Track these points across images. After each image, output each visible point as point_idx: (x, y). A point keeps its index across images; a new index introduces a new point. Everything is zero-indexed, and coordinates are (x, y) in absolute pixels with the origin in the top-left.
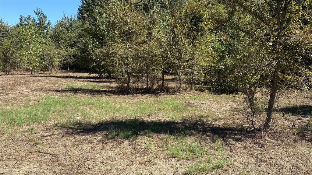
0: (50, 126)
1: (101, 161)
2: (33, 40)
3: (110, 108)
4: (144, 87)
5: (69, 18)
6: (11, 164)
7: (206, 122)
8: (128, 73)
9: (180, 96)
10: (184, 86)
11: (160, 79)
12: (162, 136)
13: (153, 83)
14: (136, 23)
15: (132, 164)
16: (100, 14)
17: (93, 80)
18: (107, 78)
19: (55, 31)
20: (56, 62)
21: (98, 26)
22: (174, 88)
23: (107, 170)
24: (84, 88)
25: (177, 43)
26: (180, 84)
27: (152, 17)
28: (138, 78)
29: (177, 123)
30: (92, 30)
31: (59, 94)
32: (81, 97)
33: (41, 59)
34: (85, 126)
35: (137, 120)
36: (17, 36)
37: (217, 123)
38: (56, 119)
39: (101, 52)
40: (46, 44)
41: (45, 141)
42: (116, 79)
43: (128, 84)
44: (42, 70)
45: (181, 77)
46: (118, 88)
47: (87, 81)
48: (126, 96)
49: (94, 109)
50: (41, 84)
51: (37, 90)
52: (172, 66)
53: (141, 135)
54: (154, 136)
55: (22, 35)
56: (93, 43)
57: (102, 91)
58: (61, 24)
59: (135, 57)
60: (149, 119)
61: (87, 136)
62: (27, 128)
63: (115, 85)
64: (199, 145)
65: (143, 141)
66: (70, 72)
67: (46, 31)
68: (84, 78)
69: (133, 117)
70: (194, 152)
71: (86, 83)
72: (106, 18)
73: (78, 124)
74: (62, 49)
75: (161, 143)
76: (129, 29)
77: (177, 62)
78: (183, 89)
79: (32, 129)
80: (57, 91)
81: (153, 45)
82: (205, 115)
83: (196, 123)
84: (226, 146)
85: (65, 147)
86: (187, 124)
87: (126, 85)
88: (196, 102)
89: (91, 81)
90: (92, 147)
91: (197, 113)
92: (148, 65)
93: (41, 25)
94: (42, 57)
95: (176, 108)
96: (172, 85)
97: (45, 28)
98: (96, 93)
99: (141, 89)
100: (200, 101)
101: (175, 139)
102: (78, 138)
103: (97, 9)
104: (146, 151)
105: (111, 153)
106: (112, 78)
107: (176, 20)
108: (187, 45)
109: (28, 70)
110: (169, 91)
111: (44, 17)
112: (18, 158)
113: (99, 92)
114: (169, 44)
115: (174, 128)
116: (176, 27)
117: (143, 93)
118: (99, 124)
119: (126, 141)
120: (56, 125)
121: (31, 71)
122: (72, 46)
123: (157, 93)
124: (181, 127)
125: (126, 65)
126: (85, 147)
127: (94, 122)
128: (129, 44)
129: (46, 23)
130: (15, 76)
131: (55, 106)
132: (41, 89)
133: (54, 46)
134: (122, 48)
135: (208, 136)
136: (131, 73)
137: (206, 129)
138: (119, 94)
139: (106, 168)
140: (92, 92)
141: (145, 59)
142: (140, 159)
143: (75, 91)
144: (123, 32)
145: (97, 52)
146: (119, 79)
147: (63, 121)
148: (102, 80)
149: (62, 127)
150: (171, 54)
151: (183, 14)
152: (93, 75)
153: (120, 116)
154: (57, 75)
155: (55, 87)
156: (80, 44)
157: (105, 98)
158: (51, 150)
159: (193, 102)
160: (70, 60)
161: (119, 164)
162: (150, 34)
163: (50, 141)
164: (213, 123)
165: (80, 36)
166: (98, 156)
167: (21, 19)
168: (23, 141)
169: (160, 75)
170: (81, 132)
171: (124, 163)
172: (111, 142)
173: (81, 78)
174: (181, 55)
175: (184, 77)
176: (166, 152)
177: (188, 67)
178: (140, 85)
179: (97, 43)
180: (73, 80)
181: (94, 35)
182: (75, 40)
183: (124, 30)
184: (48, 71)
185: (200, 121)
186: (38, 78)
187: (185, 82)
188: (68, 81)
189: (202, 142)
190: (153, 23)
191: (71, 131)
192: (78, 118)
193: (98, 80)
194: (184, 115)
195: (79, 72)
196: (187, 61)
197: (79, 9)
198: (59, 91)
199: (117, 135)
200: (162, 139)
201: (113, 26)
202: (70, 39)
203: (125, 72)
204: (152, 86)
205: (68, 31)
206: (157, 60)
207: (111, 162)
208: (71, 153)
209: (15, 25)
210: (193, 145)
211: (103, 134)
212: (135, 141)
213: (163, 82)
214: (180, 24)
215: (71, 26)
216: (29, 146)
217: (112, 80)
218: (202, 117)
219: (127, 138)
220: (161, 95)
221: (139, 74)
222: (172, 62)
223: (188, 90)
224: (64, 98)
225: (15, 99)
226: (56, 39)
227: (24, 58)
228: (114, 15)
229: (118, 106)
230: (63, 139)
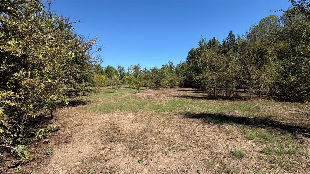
0: (176, 113)
1: (203, 133)
2: (167, 74)
3: (205, 106)
4: (224, 96)
5: (183, 63)
6: (163, 127)
7: (274, 120)
8: (214, 88)
9: (250, 102)
10: (253, 95)
11: (235, 92)
12: (240, 125)
13: (230, 94)
14: (219, 61)
15: (222, 138)
16: (198, 59)
17: (194, 92)
18: (202, 91)
19: (176, 69)
20: (177, 83)
21: (197, 65)
22: (245, 97)
23: (207, 139)
24: (190, 96)
25: (247, 70)
26: (250, 94)
27: (229, 56)
28: (220, 90)
29: (250, 119)
30: (194, 67)
31: (179, 98)
32: (190, 100)
33: (171, 82)
34: (193, 115)
35: (222, 114)
36: (161, 73)
37: (285, 122)
38: (179, 110)
39: (199, 78)
40: (172, 75)
41: (175, 119)
42: (207, 92)
43: (214, 94)
44: (170, 87)
45: (251, 90)
46: (208, 96)
47: (192, 92)
48: (213, 100)
49: (196, 106)
50: (171, 93)
51: (170, 96)
52: (244, 83)
53: (225, 123)
54: (234, 125)
55: (164, 72)
56: (194, 73)
57: (199, 97)
58: (179, 66)
59: (218, 79)
60: (230, 115)
61: (194, 120)
62: (167, 113)
63: (206, 94)
64: (270, 135)
65: (227, 126)
66: (183, 88)
67: (172, 70)
68: (190, 91)
69: (219, 112)
70: (266, 139)
71: (191, 93)
72: (201, 60)
73: (189, 113)
74: (179, 77)
75: (239, 130)
76: (215, 64)
77: (247, 81)
78: (252, 98)
79: (169, 113)
80: (177, 97)
81: (229, 72)
82: (273, 115)
83: (266, 120)
84: (296, 139)
85: (184, 123)
86: (259, 120)
87: (213, 94)
88: (265, 106)
89: (193, 92)
90: (197, 126)
91: (266, 114)
92: (226, 83)
93: (171, 67)
94: (171, 81)
95: (248, 109)
96: (244, 95)
97: (172, 69)
98: (196, 98)
99: (222, 97)
100: (268, 106)
101: (250, 128)
102: (190, 120)
103: (196, 56)
104: (229, 133)
105: (208, 130)
106: (204, 91)
107: (245, 56)
108: (254, 70)
109: (165, 87)
110: (241, 98)
111: (172, 63)
112: (165, 125)
113: (198, 98)
114: (240, 71)
115: (248, 121)
116: (246, 60)
117: (223, 99)
118: (199, 114)
119: (216, 125)
120: (179, 113)
121: (166, 88)
122: (184, 76)
123: (233, 100)
124: (254, 121)
125: (213, 83)
126: (194, 125)
127: (197, 113)
128: (215, 72)
129: (173, 66)
130: (160, 90)
131: (178, 104)
132: (171, 96)
133: (176, 76)
134: (210, 75)
135: (278, 130)
136: (216, 88)
137: (275, 125)
138: (209, 99)
139: (206, 138)
140: (195, 98)
141: (224, 80)
142: (226, 137)
143: (187, 97)
144: (211, 66)
145: (196, 78)
146: (208, 91)
147: (182, 111)
148: (199, 92)
149: (181, 114)
150: (243, 76)
151: (251, 52)
152: (194, 89)
153: (211, 111)
154: (177, 89)
155: (177, 95)
156: (188, 75)
157: (201, 101)
158: (178, 124)
159: (261, 106)
160: (183, 82)
161: (214, 137)
162: (228, 66)
163: (177, 120)
164: (281, 121)
165: (188, 70)
166: (201, 130)
167: (163, 66)
168: (166, 118)
169: (235, 89)
170: (191, 117)
171: (217, 137)
172: (207, 124)
173: (188, 91)
174: (250, 76)
175: (253, 90)
176: (244, 135)
177: (255, 84)
178: (221, 95)
179: (197, 73)
180: (184, 91)
181: (195, 70)
182: (185, 73)
183: (212, 65)
184: (173, 87)
185: (269, 119)
186: (169, 91)
187: (254, 93)
188: (182, 92)
189: (273, 133)
190: (230, 59)
191: (186, 116)
192: (189, 110)
193: (197, 92)
194: (255, 114)
195: (187, 88)
196: (255, 80)
197: (187, 58)
198: (179, 97)
199: (211, 121)
200: (240, 127)
201: (205, 64)
202: (183, 72)
203: (213, 87)
204: (230, 95)
205: (182, 68)
206: (232, 80)
207: (209, 135)
208: (188, 127)
209: (161, 68)
210: (265, 134)
211: (203, 119)
212: (222, 126)
213: (237, 93)
214: (249, 58)
215: (183, 66)
216: (168, 121)
217: (205, 92)
218: (271, 117)
219: (216, 123)
220: (236, 101)
221: (220, 88)
222: (243, 81)
223: (257, 98)
224: (182, 100)
225: (161, 100)
226: (177, 73)
227: (164, 82)
228: (206, 58)
229: (209, 106)
230: (183, 120)
